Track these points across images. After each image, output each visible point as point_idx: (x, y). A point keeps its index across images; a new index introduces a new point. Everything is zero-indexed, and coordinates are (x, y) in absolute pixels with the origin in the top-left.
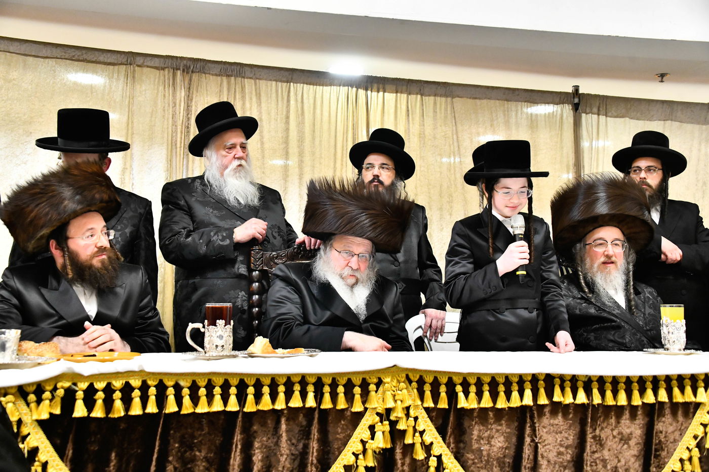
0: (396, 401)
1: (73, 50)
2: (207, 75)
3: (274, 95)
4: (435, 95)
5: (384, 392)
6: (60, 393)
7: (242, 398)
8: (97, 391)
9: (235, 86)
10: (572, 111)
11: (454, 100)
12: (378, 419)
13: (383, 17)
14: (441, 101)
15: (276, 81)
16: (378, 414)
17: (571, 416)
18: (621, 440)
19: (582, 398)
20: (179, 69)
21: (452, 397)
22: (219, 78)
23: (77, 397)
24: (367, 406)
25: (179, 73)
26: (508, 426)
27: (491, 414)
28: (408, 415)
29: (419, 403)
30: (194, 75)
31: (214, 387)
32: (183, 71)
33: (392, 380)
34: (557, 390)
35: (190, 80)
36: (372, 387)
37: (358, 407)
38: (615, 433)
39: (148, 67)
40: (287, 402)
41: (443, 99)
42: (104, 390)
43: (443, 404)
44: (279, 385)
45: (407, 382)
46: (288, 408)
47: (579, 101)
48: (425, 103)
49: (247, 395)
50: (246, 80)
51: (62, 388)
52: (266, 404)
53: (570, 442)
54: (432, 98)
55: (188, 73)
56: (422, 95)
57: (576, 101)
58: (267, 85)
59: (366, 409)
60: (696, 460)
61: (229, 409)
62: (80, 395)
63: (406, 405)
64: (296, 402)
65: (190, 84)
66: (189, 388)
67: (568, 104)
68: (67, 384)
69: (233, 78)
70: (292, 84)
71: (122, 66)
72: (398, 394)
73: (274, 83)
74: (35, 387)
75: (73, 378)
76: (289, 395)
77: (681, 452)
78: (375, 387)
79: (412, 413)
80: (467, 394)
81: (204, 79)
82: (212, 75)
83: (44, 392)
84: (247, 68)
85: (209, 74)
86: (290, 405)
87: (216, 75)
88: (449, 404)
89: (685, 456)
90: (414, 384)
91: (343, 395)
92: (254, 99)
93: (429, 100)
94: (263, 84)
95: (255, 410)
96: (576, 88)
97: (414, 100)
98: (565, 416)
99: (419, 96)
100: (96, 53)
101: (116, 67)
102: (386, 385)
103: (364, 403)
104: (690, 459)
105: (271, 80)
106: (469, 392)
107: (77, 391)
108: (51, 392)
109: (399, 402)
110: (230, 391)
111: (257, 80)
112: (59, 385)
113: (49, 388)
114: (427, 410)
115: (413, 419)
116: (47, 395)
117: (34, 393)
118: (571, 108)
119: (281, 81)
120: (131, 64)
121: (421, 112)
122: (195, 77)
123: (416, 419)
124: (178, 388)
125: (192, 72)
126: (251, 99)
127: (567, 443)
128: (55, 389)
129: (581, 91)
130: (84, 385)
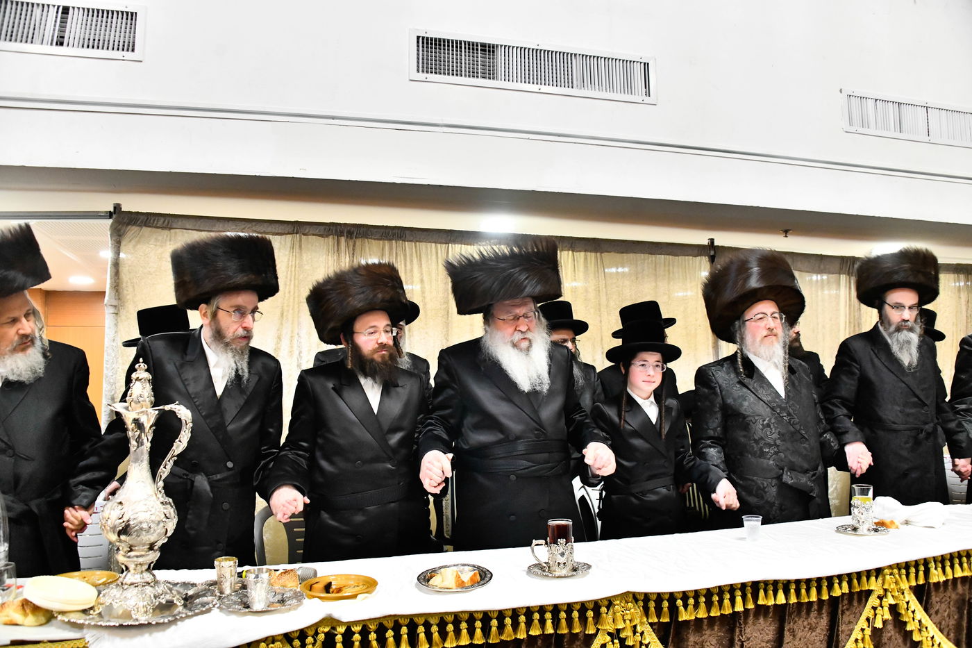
0: (624, 621)
1: (243, 223)
2: (370, 240)
3: (434, 257)
4: (585, 251)
5: (614, 613)
6: (321, 637)
7: (486, 631)
8: (354, 633)
9: (397, 249)
10: (708, 263)
11: (603, 254)
12: (609, 638)
13: (549, 191)
14: (591, 256)
15: (435, 242)
16: (609, 634)
17: (771, 615)
18: (810, 629)
19: (781, 599)
20: (343, 236)
21: (674, 611)
22: (381, 242)
23: (337, 641)
24: (599, 627)
25: (343, 239)
26: (720, 630)
27: (705, 622)
28: (635, 632)
29: (645, 619)
30: (357, 240)
31: (460, 622)
32: (347, 237)
33: (621, 602)
34: (762, 593)
35: (354, 246)
36: (604, 610)
37: (591, 631)
38: (805, 623)
39: (314, 235)
40: (528, 632)
41: (593, 254)
42: (360, 633)
43: (666, 619)
44: (519, 616)
45: (634, 601)
46: (529, 636)
47: (715, 253)
48: (577, 258)
49: (491, 627)
50: (406, 243)
51: (323, 632)
52: (508, 635)
53: (771, 637)
54: (582, 254)
55: (351, 238)
56: (573, 251)
57: (712, 253)
58: (427, 247)
59: (598, 630)
60: (867, 638)
61: (476, 642)
62: (339, 638)
63: (634, 624)
64: (535, 632)
65: (353, 250)
66: (437, 625)
67: (705, 256)
68: (327, 630)
69: (394, 241)
70: (450, 245)
71: (289, 235)
72: (627, 614)
73: (433, 245)
74: (298, 633)
75: (332, 623)
76: (529, 623)
77: (856, 634)
78: (606, 609)
79: (639, 629)
80: (686, 606)
81: (367, 244)
82: (375, 239)
83: (307, 637)
84: (407, 232)
85: (371, 238)
86: (530, 633)
87: (378, 239)
88: (671, 619)
89: (860, 637)
90: (641, 603)
91: (577, 619)
92: (415, 261)
93: (581, 256)
94: (423, 245)
95: (498, 641)
96: (712, 241)
97: (566, 256)
98: (766, 616)
99: (570, 252)
100: (265, 224)
101: (284, 236)
102: (616, 607)
103: (596, 624)
104: (863, 639)
105: (430, 242)
106: (688, 605)
107: (336, 635)
108: (313, 637)
109: (628, 622)
110: (476, 624)
111: (418, 243)
112: (321, 629)
113: (311, 632)
114: (651, 625)
115: (639, 634)
116: (310, 640)
117: (298, 638)
118: (708, 260)
119: (441, 243)
120: (296, 233)
121: (573, 267)
122: (359, 242)
123: (642, 633)
124: (427, 626)
125: (356, 237)
126: (411, 261)
127: (767, 638)
128: (317, 633)
129: (716, 243)
130: (342, 630)
